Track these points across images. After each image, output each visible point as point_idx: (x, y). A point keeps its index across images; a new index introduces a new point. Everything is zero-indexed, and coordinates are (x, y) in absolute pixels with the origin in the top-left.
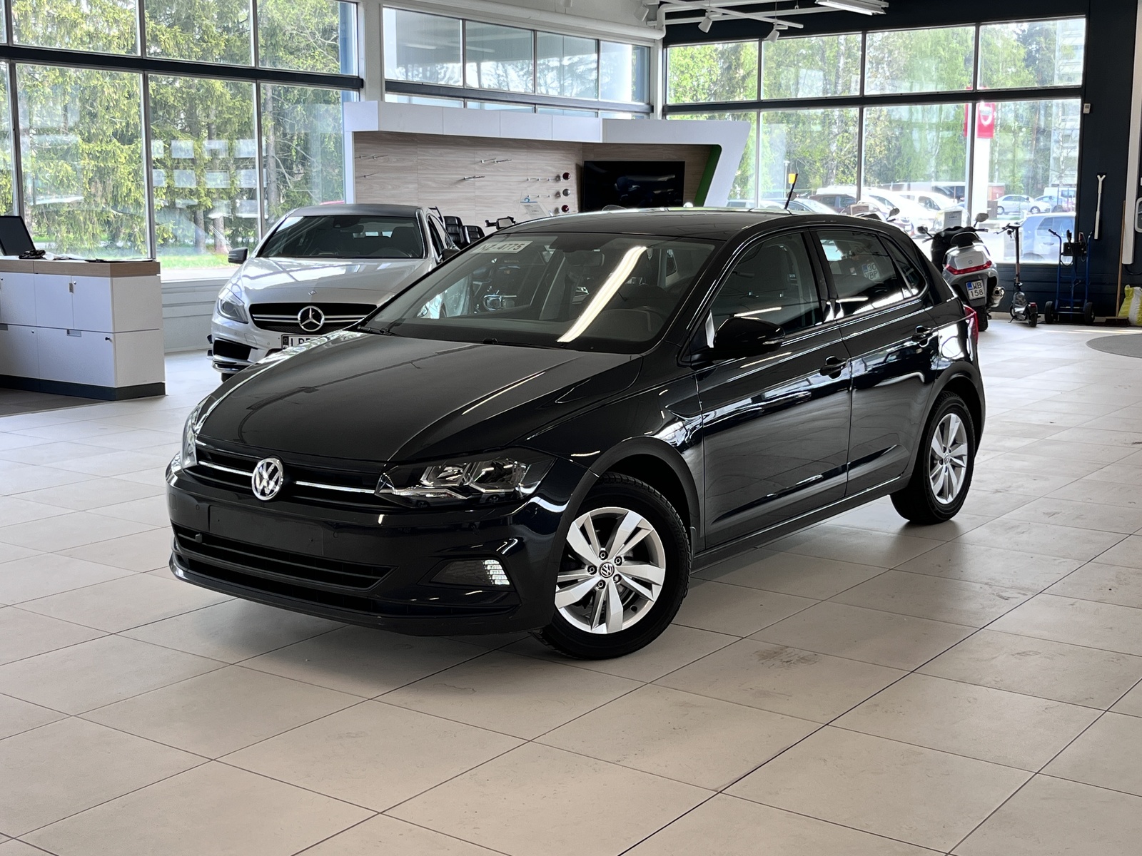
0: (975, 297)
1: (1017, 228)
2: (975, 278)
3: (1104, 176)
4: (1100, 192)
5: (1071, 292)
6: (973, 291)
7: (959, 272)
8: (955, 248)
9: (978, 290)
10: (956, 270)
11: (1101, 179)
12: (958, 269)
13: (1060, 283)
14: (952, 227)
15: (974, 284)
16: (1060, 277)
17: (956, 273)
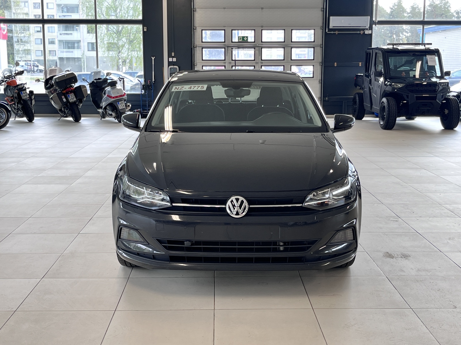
0: (121, 108)
1: (123, 79)
2: (120, 100)
3: (154, 57)
4: (153, 64)
5: (146, 105)
6: (120, 105)
7: (114, 98)
8: (109, 87)
9: (122, 105)
10: (112, 97)
11: (153, 58)
12: (113, 96)
13: (142, 101)
14: (97, 78)
15: (120, 102)
16: (142, 99)
17: (112, 98)
